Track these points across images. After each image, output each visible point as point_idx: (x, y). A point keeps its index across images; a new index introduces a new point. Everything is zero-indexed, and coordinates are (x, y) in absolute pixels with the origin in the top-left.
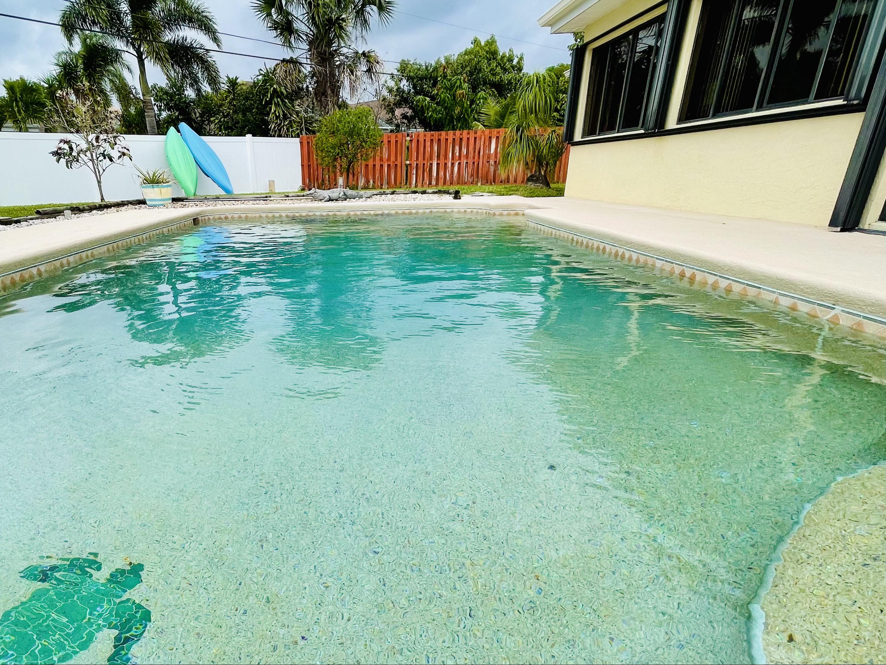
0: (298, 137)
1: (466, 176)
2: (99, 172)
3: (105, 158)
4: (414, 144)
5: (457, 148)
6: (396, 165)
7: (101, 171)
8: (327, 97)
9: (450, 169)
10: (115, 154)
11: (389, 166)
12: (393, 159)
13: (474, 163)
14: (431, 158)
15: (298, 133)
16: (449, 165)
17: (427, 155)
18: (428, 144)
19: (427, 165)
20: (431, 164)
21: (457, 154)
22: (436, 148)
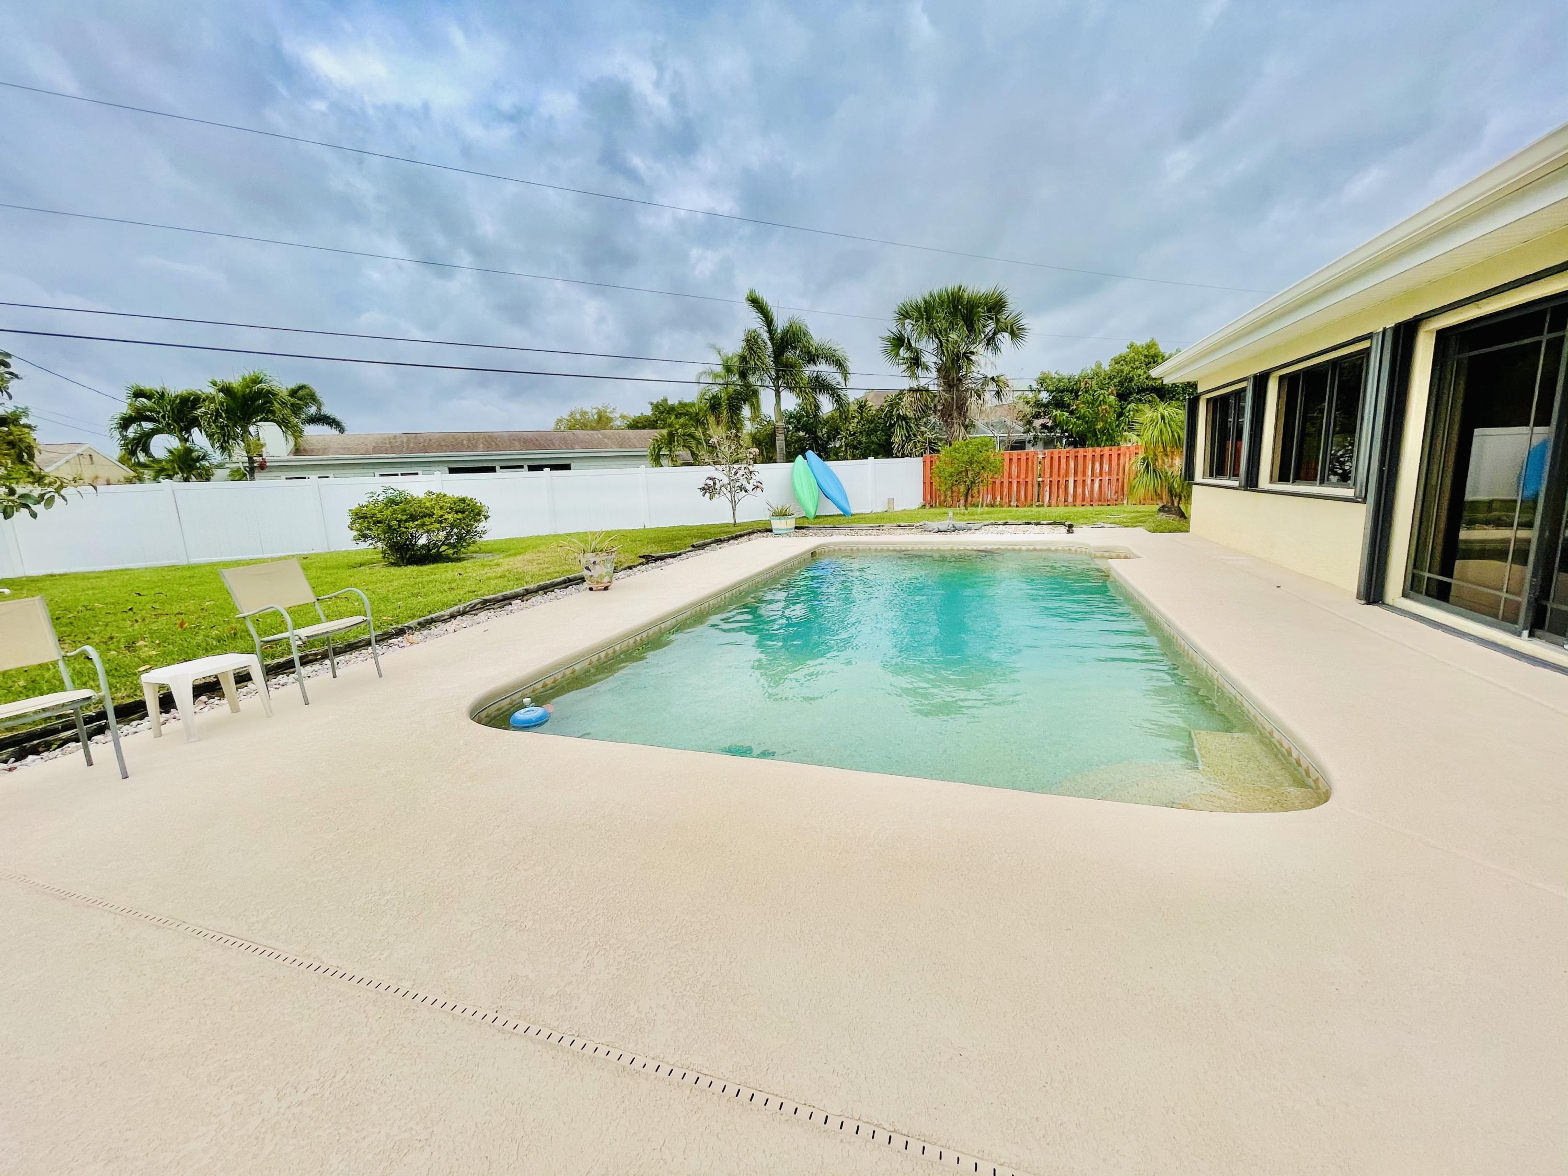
0: (922, 456)
1: (1109, 493)
2: (735, 502)
3: (741, 491)
4: (1047, 461)
5: (1097, 466)
6: (1027, 482)
7: (737, 501)
8: (952, 419)
9: (1089, 486)
10: (750, 487)
11: (1018, 482)
12: (1023, 476)
13: (1118, 480)
14: (1067, 474)
15: (922, 452)
16: (1089, 481)
17: (1063, 472)
18: (1063, 461)
19: (1063, 482)
20: (1067, 481)
21: (1098, 471)
22: (1072, 465)
